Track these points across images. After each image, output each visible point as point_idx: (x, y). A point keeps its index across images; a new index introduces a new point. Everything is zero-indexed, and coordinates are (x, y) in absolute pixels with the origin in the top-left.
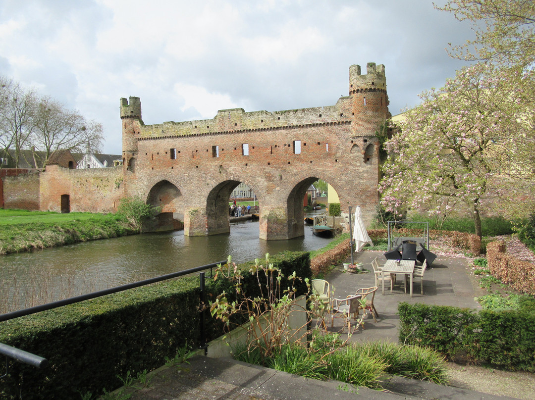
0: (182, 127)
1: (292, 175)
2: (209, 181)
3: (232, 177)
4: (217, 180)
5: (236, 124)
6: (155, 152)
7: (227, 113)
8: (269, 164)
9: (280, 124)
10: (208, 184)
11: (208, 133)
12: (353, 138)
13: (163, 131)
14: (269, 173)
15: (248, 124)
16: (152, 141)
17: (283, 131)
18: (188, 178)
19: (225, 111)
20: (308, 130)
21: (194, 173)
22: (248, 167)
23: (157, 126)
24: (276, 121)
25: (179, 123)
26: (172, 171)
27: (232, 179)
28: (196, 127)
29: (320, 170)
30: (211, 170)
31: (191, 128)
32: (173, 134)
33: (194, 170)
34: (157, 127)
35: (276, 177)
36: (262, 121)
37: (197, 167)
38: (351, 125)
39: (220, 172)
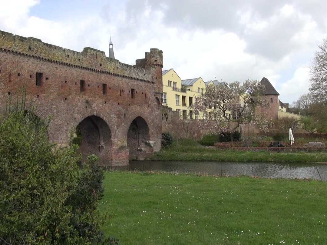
0: (54, 51)
1: (130, 114)
2: (76, 115)
3: (95, 112)
4: (83, 115)
5: (101, 65)
6: (15, 71)
7: (95, 52)
8: (119, 104)
9: (127, 73)
10: (75, 118)
11: (79, 66)
12: (156, 93)
13: (30, 48)
14: (119, 111)
15: (108, 67)
16: (11, 56)
17: (127, 80)
18: (55, 111)
19: (94, 50)
20: (138, 82)
21: (62, 104)
22: (106, 105)
23: (22, 39)
24: (125, 71)
25: (51, 46)
26: (38, 100)
27: (95, 114)
28: (68, 56)
29: (143, 112)
30: (79, 104)
31: (64, 56)
32: (43, 56)
33: (63, 102)
34: (22, 41)
35: (122, 115)
36: (117, 68)
37: (66, 99)
38: (155, 85)
39: (86, 107)
